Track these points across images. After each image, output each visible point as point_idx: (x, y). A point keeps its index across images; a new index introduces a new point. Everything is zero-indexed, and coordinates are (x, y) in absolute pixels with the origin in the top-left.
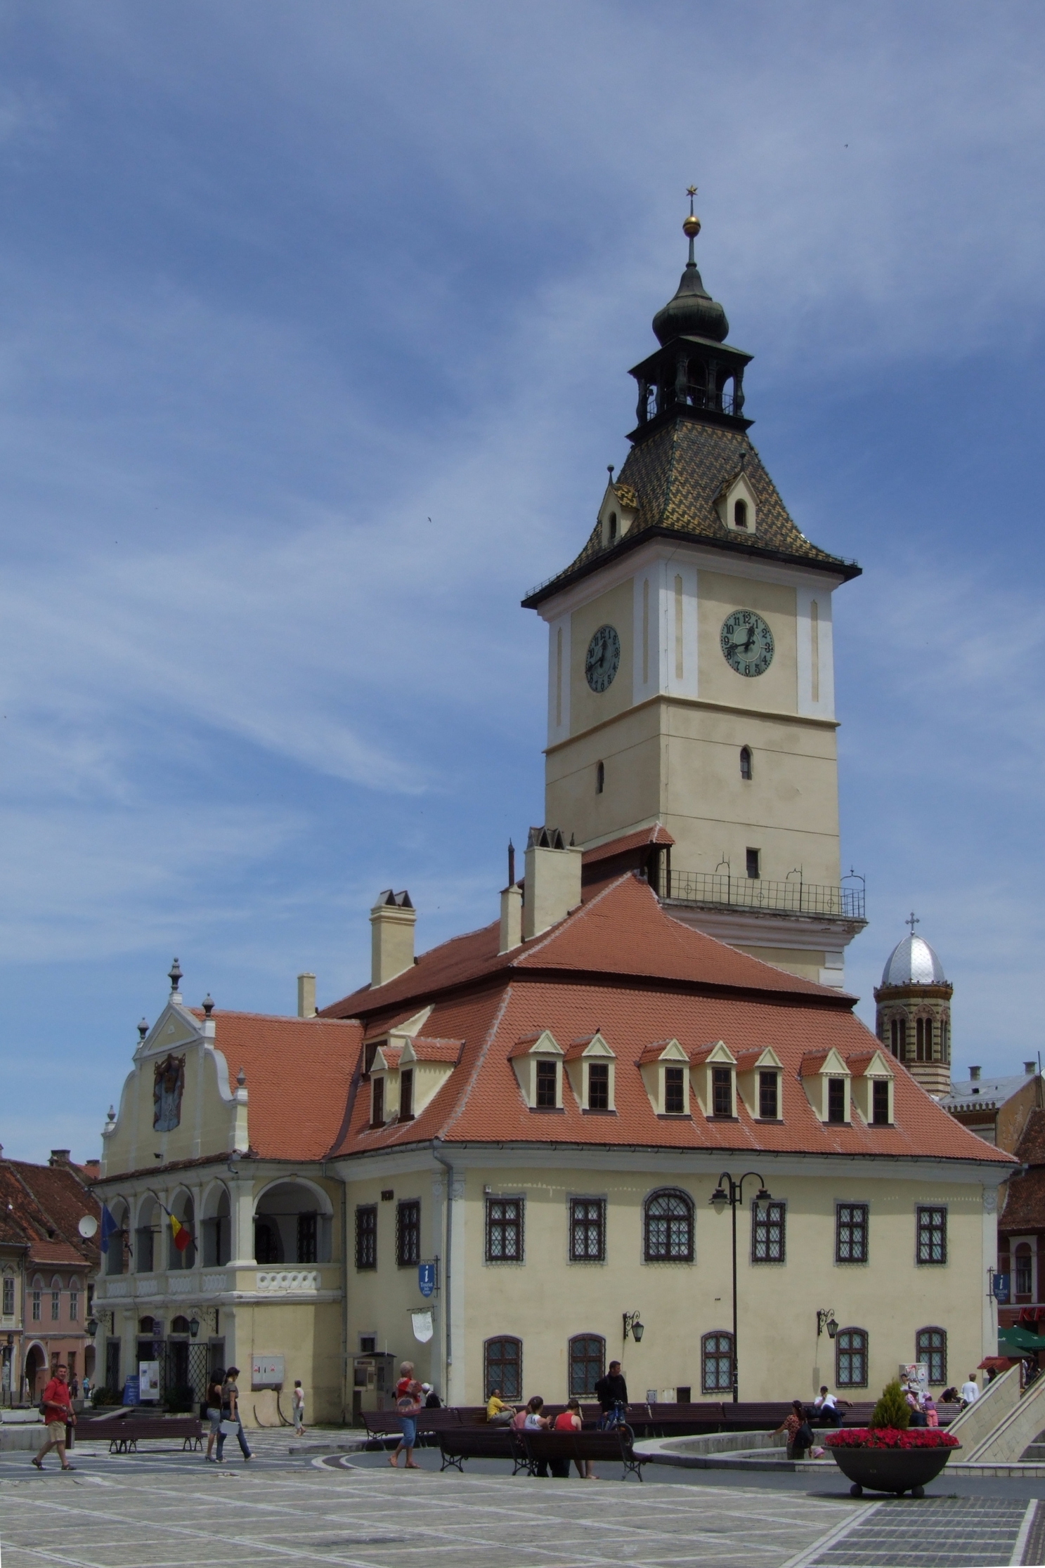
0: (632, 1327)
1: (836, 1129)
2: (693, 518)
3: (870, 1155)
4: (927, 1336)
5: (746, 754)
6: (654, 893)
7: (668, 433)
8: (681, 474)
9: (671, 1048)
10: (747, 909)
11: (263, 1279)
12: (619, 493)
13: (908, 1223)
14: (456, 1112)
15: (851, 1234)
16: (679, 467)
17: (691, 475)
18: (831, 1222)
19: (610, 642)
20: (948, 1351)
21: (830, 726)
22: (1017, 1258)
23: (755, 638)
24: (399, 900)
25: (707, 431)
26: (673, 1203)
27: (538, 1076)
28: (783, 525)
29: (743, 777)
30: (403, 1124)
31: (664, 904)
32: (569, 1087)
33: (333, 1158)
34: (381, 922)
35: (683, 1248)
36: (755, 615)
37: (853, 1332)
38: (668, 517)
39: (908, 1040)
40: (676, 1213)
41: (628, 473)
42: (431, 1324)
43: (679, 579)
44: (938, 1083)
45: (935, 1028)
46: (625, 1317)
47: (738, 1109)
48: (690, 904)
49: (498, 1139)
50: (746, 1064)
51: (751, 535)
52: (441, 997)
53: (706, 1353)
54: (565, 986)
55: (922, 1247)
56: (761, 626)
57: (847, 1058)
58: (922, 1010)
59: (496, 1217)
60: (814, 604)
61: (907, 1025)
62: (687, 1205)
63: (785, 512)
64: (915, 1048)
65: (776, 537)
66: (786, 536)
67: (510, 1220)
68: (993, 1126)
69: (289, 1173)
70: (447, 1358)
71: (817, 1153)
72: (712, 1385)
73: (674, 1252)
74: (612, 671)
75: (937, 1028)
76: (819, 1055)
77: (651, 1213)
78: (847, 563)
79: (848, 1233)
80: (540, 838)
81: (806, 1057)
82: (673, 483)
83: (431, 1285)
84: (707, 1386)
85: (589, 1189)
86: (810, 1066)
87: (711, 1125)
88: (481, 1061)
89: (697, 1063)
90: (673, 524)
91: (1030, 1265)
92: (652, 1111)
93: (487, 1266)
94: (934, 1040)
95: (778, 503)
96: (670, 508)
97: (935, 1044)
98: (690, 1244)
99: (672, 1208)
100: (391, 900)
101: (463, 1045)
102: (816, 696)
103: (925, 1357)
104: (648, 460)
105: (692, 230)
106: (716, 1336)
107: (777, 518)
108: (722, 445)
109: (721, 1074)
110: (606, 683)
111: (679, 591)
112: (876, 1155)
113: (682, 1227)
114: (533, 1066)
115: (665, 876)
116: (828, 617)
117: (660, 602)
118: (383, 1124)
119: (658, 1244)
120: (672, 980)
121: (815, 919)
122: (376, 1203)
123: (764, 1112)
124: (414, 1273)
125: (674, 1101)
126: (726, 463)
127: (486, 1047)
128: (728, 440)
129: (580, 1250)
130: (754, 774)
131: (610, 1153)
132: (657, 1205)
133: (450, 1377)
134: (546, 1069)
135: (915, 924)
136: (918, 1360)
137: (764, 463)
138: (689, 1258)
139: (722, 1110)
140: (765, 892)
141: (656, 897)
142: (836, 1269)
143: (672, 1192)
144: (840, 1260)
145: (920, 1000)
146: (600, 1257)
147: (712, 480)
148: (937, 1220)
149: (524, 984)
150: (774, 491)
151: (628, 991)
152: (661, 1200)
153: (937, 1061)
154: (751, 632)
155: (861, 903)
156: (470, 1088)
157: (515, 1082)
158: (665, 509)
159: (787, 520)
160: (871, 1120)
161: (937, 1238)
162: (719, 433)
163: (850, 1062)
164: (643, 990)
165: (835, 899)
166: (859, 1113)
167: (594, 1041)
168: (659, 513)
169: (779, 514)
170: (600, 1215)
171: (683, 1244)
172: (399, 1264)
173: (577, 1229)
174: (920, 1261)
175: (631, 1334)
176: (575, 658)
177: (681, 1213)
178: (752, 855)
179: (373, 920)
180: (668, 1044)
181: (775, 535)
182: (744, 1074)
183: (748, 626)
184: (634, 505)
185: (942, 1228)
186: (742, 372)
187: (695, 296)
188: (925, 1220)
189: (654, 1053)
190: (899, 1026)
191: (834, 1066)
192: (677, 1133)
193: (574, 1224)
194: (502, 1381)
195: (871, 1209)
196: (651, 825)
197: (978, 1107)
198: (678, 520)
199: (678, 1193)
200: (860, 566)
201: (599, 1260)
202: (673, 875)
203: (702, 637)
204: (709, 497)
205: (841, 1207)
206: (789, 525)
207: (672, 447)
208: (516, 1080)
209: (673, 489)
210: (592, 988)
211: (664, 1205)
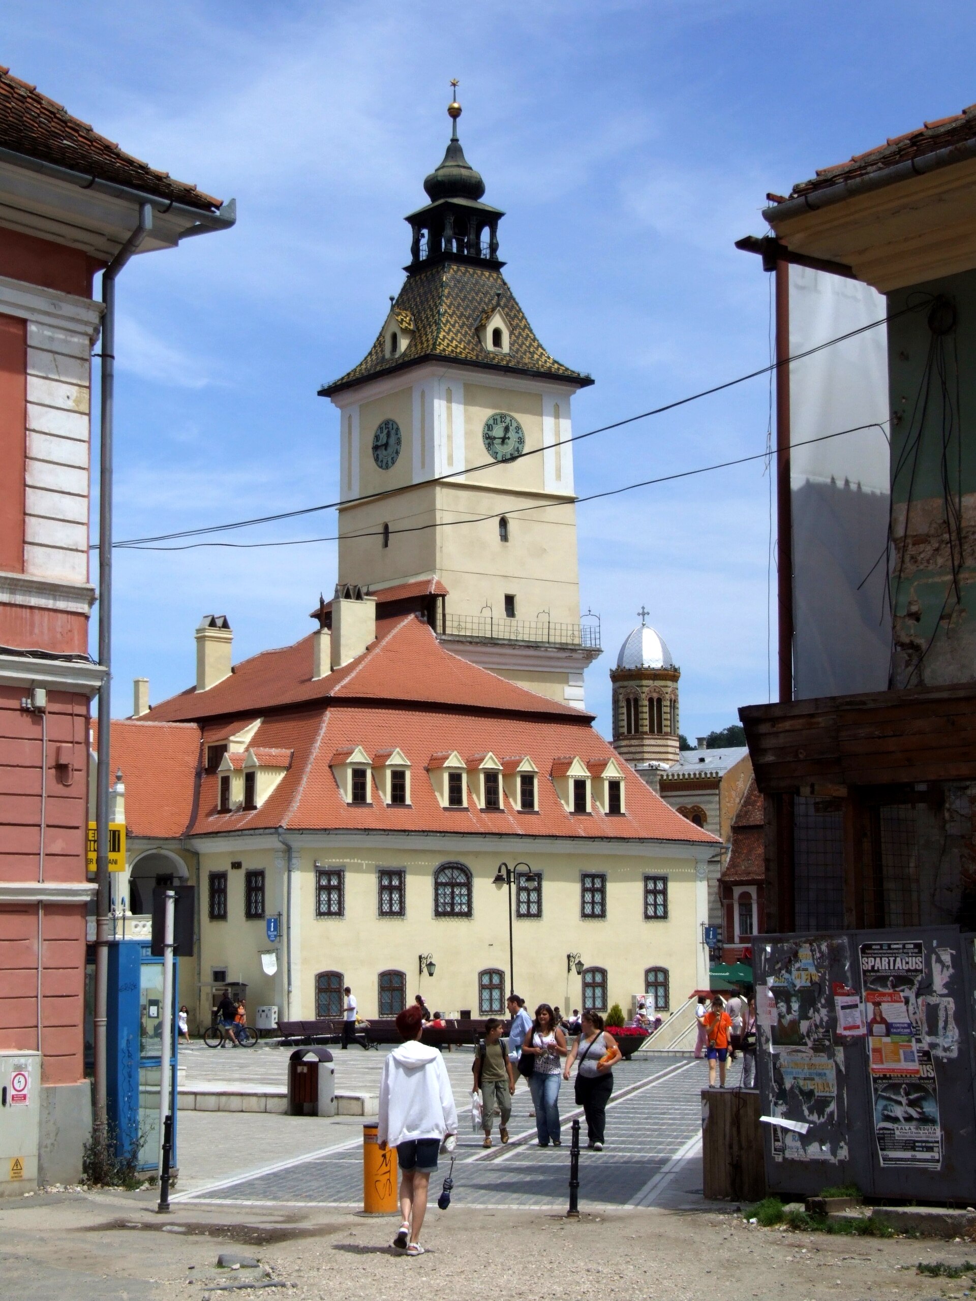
0: (427, 966)
1: (580, 817)
2: (460, 343)
3: (607, 838)
4: (653, 973)
5: (503, 523)
6: (432, 631)
7: (438, 272)
8: (449, 307)
9: (452, 759)
10: (506, 642)
11: (136, 926)
12: (399, 318)
13: (638, 887)
14: (293, 807)
15: (593, 897)
16: (448, 302)
17: (458, 308)
18: (576, 888)
19: (393, 432)
20: (670, 985)
21: (571, 500)
22: (740, 905)
23: (509, 435)
24: (219, 622)
25: (469, 272)
26: (456, 873)
27: (353, 780)
28: (531, 345)
29: (502, 540)
30: (247, 812)
31: (441, 640)
32: (376, 787)
33: (189, 836)
34: (205, 640)
35: (464, 907)
36: (509, 416)
37: (595, 970)
38: (440, 343)
39: (640, 716)
40: (458, 881)
41: (405, 298)
42: (275, 962)
43: (449, 391)
44: (667, 753)
45: (665, 706)
46: (420, 957)
47: (504, 802)
48: (461, 639)
49: (326, 827)
50: (510, 768)
51: (505, 355)
52: (269, 713)
53: (482, 985)
54: (370, 710)
55: (648, 907)
56: (514, 425)
57: (588, 762)
58: (653, 690)
59: (324, 883)
60: (557, 407)
61: (640, 703)
62: (466, 875)
63: (532, 333)
64: (647, 722)
65: (525, 355)
66: (533, 353)
67: (334, 886)
68: (717, 792)
69: (155, 846)
70: (288, 987)
71: (566, 837)
72: (488, 1009)
73: (457, 909)
74: (395, 455)
75: (667, 706)
76: (566, 761)
77: (439, 881)
78: (582, 375)
79: (590, 896)
80: (345, 592)
81: (555, 762)
82: (443, 315)
83: (275, 933)
84: (483, 1009)
85: (393, 863)
86: (559, 769)
87: (483, 815)
88: (309, 768)
89: (472, 767)
90: (444, 350)
91: (751, 910)
92: (439, 805)
93: (317, 920)
94: (664, 716)
95: (527, 327)
96: (441, 336)
97: (665, 719)
98: (469, 904)
99: (455, 877)
100: (213, 624)
101: (293, 754)
102: (558, 477)
103: (652, 989)
104: (421, 291)
105: (455, 113)
106: (490, 972)
107: (526, 339)
108: (482, 282)
109: (491, 777)
110: (390, 463)
111: (449, 400)
112: (611, 838)
113: (463, 891)
114: (350, 772)
115: (441, 618)
116: (568, 416)
117: (435, 408)
118: (229, 811)
119: (445, 904)
120: (451, 705)
121: (560, 649)
122: (227, 871)
123: (524, 805)
124: (262, 924)
125: (455, 797)
126: (485, 297)
127: (312, 758)
128: (486, 278)
129: (386, 908)
130: (510, 537)
131: (409, 837)
132: (444, 875)
133: (291, 1000)
134: (359, 775)
135: (646, 616)
136: (647, 992)
137: (515, 295)
138: (468, 914)
139: (492, 804)
140: (520, 630)
141: (434, 634)
142: (581, 923)
143: (455, 865)
144: (584, 916)
145: (651, 682)
146: (401, 913)
147: (474, 311)
148: (660, 886)
149: (339, 709)
150: (523, 317)
151: (417, 713)
152: (447, 871)
153: (666, 734)
154: (507, 429)
155: (597, 636)
156: (302, 789)
157: (335, 784)
158: (438, 337)
159: (535, 339)
160: (607, 811)
161: (660, 899)
162: (479, 272)
163: (590, 766)
164: (429, 712)
165: (576, 633)
166: (598, 806)
167: (394, 753)
168: (433, 338)
169: (528, 335)
170: (401, 883)
171: (464, 904)
172: (247, 917)
173: (384, 892)
174: (647, 917)
175: (425, 970)
176: (363, 439)
177: (463, 881)
178: (510, 600)
179: (197, 638)
180: (450, 755)
181: (525, 353)
182: (509, 776)
183: (504, 425)
184: (412, 327)
185: (664, 892)
186: (496, 224)
187: (458, 166)
188: (651, 886)
189: (439, 761)
190: (632, 704)
191: (577, 770)
192: (458, 822)
193: (382, 889)
194: (329, 1004)
195: (608, 878)
196: (429, 578)
197: (703, 776)
198: (448, 345)
199: (459, 866)
200: (593, 378)
201: (401, 915)
202: (448, 617)
203: (468, 434)
204: (472, 324)
205: (584, 876)
206: (535, 344)
207: (442, 286)
208: (336, 782)
209: (444, 320)
210: (390, 711)
211: (449, 875)
